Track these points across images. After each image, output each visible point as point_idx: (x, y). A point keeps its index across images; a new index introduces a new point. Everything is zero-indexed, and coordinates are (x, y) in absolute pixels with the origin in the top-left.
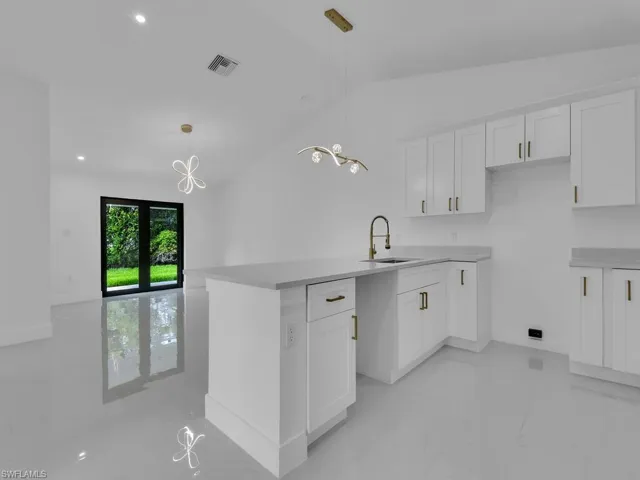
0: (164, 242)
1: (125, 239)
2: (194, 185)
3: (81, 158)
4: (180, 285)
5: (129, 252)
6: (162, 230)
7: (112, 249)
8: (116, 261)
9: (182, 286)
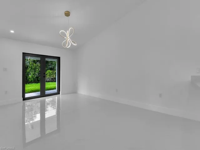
0: (48, 74)
1: (35, 73)
2: (72, 44)
3: (12, 32)
4: (58, 93)
5: (36, 77)
6: (48, 70)
7: (30, 77)
8: (32, 81)
9: (59, 94)
